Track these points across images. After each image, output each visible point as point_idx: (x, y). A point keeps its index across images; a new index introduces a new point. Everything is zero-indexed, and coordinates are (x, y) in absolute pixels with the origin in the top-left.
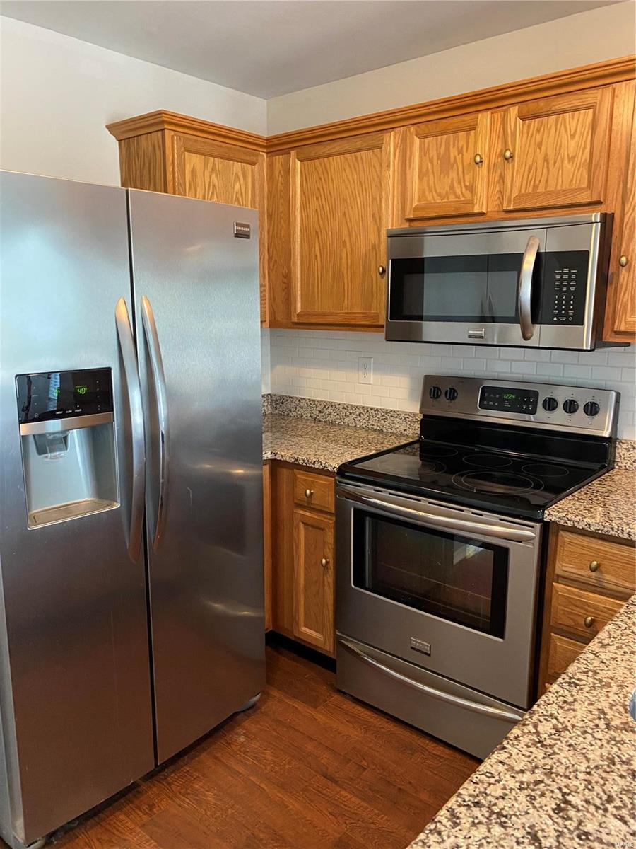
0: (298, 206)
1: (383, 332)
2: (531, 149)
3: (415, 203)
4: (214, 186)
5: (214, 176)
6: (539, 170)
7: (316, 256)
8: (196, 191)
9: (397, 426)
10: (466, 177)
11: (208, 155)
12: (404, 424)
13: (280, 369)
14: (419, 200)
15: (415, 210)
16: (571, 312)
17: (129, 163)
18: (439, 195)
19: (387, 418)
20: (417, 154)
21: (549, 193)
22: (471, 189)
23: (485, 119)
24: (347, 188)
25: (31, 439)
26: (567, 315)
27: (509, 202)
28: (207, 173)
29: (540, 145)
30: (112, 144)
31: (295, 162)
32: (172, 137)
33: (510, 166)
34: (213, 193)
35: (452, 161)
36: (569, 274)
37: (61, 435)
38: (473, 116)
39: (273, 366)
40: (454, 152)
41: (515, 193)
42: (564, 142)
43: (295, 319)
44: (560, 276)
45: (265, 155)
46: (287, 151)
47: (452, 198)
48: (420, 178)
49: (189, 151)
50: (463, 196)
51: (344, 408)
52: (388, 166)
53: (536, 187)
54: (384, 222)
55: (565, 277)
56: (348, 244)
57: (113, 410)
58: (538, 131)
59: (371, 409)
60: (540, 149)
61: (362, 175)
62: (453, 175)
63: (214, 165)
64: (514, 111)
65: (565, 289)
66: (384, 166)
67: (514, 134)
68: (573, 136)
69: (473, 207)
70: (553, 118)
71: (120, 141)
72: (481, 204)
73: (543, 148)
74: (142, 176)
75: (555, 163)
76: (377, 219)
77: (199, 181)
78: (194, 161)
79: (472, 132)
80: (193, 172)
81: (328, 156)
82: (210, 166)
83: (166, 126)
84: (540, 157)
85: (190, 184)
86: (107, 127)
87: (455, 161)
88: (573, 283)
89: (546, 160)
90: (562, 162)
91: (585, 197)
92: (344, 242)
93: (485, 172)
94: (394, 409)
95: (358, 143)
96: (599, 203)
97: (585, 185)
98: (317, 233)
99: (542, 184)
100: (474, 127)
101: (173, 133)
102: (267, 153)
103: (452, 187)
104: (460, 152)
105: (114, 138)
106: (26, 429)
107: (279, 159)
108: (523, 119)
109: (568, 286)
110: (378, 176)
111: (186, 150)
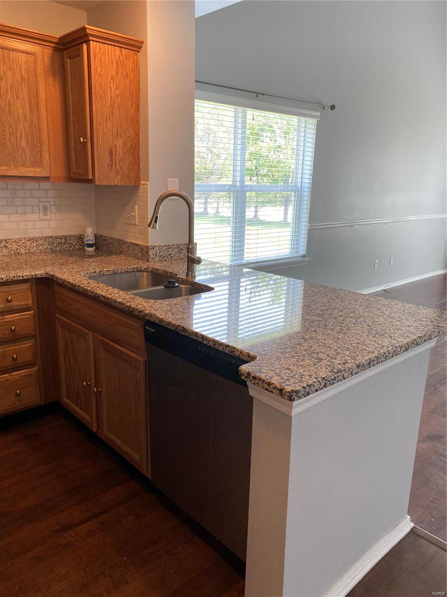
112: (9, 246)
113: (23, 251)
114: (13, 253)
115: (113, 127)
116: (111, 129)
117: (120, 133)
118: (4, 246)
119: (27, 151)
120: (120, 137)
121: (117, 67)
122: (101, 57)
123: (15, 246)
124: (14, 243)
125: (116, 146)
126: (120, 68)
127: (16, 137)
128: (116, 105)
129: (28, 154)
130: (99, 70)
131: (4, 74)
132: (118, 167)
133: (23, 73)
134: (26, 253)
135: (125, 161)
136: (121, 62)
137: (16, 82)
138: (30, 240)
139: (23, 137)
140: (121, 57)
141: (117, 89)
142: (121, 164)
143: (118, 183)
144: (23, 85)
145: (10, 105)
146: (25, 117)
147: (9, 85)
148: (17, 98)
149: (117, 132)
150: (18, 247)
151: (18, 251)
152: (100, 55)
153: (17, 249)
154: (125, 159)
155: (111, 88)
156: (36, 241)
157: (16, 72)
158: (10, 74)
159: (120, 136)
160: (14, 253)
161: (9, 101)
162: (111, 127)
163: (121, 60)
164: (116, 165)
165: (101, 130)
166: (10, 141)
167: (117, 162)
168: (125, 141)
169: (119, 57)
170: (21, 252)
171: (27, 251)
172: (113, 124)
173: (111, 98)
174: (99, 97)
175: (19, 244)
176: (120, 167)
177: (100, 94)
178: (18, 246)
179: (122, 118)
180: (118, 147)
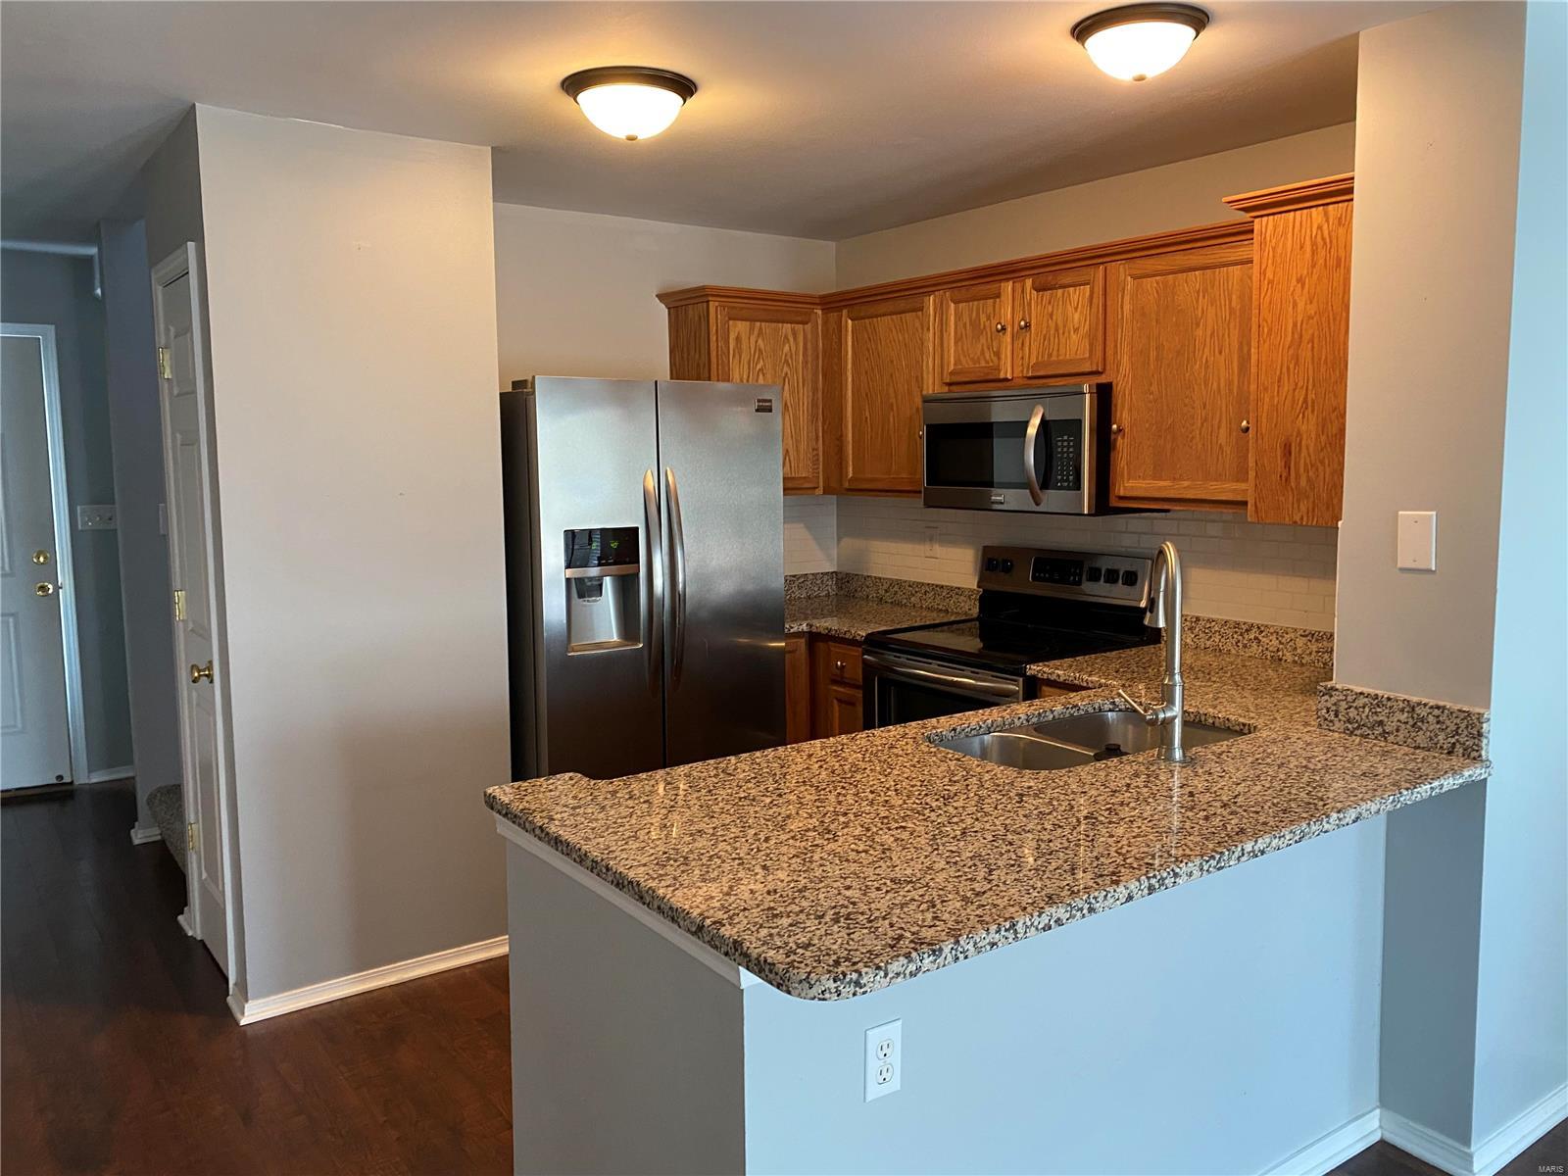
0: (850, 366)
1: (920, 497)
2: (1045, 319)
3: (952, 368)
4: (760, 350)
5: (760, 341)
6: (1052, 339)
7: (866, 418)
8: (740, 357)
9: (963, 604)
10: (994, 344)
11: (752, 320)
12: (969, 602)
13: (847, 542)
14: (955, 364)
15: (951, 373)
16: (1071, 478)
17: (677, 331)
18: (972, 359)
19: (951, 596)
20: (952, 318)
21: (1059, 362)
22: (998, 354)
23: (1008, 287)
24: (893, 350)
25: (573, 581)
26: (1067, 480)
27: (1028, 371)
28: (753, 339)
29: (1051, 315)
30: (663, 310)
31: (847, 322)
32: (717, 307)
33: (1028, 334)
34: (759, 357)
35: (982, 327)
36: (1068, 441)
37: (597, 583)
38: (997, 285)
39: (839, 540)
40: (983, 318)
41: (1033, 360)
42: (1070, 314)
43: (846, 485)
44: (1062, 443)
45: (820, 312)
46: (839, 309)
47: (983, 364)
48: (956, 343)
49: (734, 319)
50: (992, 362)
51: (910, 586)
52: (928, 329)
53: (1050, 355)
54: (925, 387)
55: (1065, 444)
56: (895, 408)
57: (638, 562)
58: (1050, 303)
59: (937, 586)
60: (1052, 319)
61: (906, 336)
62: (983, 340)
63: (761, 328)
64: (1029, 282)
65: (1065, 455)
66: (925, 329)
67: (1030, 304)
68: (1076, 309)
69: (999, 373)
70: (1060, 291)
71: (669, 308)
72: (1006, 372)
73: (1054, 318)
74: (689, 343)
75: (1064, 333)
76: (919, 380)
77: (744, 346)
78: (740, 327)
79: (998, 300)
80: (738, 339)
81: (877, 316)
82: (756, 332)
83: (710, 299)
84: (1052, 325)
85: (734, 351)
86: (657, 296)
87: (984, 326)
88: (1071, 450)
89: (1057, 330)
90: (1069, 333)
91: (1087, 368)
92: (892, 405)
93: (1009, 340)
94: (959, 586)
95: (902, 304)
96: (1097, 373)
97: (1087, 355)
98: (867, 395)
99: (1055, 353)
100: (998, 296)
101: (717, 304)
102: (822, 310)
103: (983, 353)
104: (988, 318)
105: (663, 306)
106: (570, 573)
107: (834, 316)
108: (1038, 290)
109: (1068, 453)
110: (920, 339)
111: (730, 319)
112: (1265, 639)
113: (1289, 657)
114: (1269, 657)
115: (1294, 390)
116: (1290, 397)
117: (1313, 402)
118: (1256, 638)
119: (1228, 450)
120: (1313, 411)
121: (1314, 252)
122: (1277, 244)
123: (1275, 642)
124: (1275, 635)
125: (1299, 434)
126: (1322, 253)
127: (1212, 426)
128: (1306, 337)
129: (1228, 457)
130: (1269, 275)
131: (1203, 312)
132: (1303, 482)
133: (1234, 304)
134: (1295, 662)
135: (1321, 468)
136: (1323, 239)
137: (1220, 321)
138: (1306, 636)
139: (1223, 424)
140: (1325, 227)
141: (1311, 303)
142: (1311, 474)
143: (1302, 519)
144: (1232, 325)
145: (1207, 367)
146: (1229, 385)
147: (1209, 333)
148: (1220, 353)
149: (1305, 401)
150: (1281, 646)
151: (1280, 653)
152: (1274, 241)
153: (1278, 650)
154: (1322, 462)
155: (1295, 305)
156: (1317, 640)
157: (1223, 303)
158: (1211, 312)
159: (1313, 407)
160: (1272, 657)
161: (1207, 361)
162: (1291, 392)
163: (1326, 233)
164: (1298, 476)
165: (1267, 400)
166: (1200, 434)
167: (1302, 470)
168: (1324, 419)
169: (1320, 228)
170: (1284, 658)
171: (1296, 658)
172: (1296, 385)
173: (1295, 325)
174: (1266, 330)
175: (1283, 640)
176: (1309, 480)
177: (1269, 322)
178: (1281, 643)
179: (1319, 364)
180: (1305, 437)
